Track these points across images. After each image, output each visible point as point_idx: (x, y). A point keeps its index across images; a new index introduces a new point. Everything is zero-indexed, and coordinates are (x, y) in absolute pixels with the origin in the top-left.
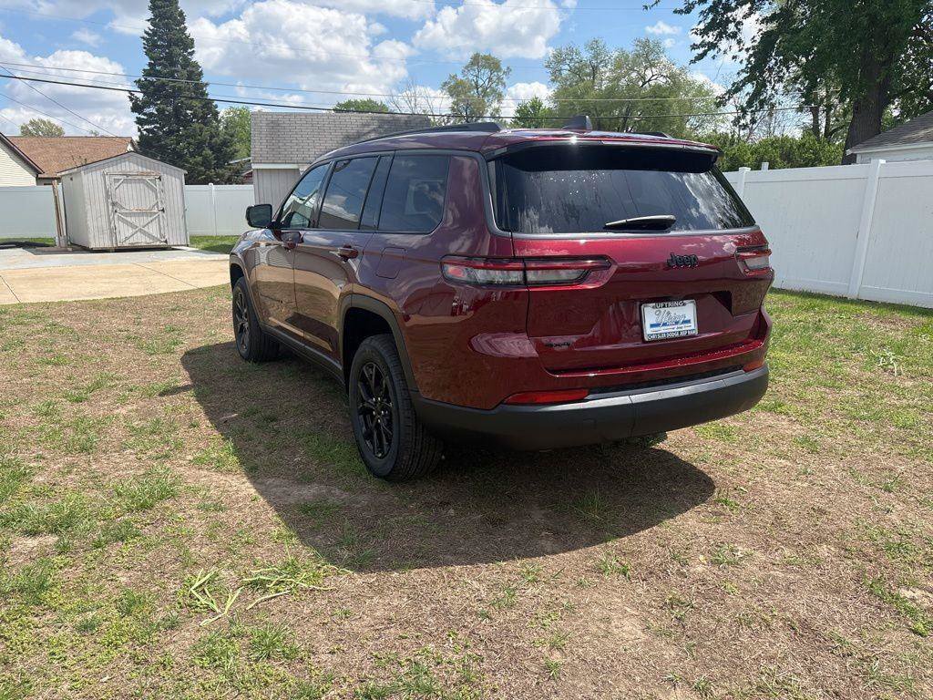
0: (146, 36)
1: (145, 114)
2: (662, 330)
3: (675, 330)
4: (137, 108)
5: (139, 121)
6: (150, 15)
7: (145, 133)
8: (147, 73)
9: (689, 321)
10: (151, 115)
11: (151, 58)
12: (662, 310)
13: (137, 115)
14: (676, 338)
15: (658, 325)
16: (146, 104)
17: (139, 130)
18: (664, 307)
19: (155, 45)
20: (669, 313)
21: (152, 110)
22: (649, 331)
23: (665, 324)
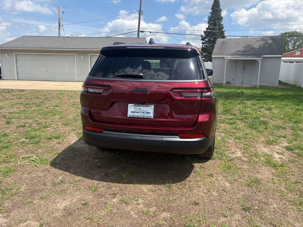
0: (209, 17)
1: (205, 41)
2: (136, 114)
3: (142, 115)
4: (203, 39)
5: (203, 43)
6: (211, 11)
7: (204, 46)
8: (207, 29)
9: (150, 113)
10: (206, 41)
11: (209, 24)
12: (138, 107)
13: (202, 41)
14: (142, 118)
15: (134, 112)
16: (205, 38)
17: (202, 46)
18: (138, 106)
19: (211, 20)
20: (140, 109)
21: (207, 40)
22: (129, 114)
23: (137, 112)
